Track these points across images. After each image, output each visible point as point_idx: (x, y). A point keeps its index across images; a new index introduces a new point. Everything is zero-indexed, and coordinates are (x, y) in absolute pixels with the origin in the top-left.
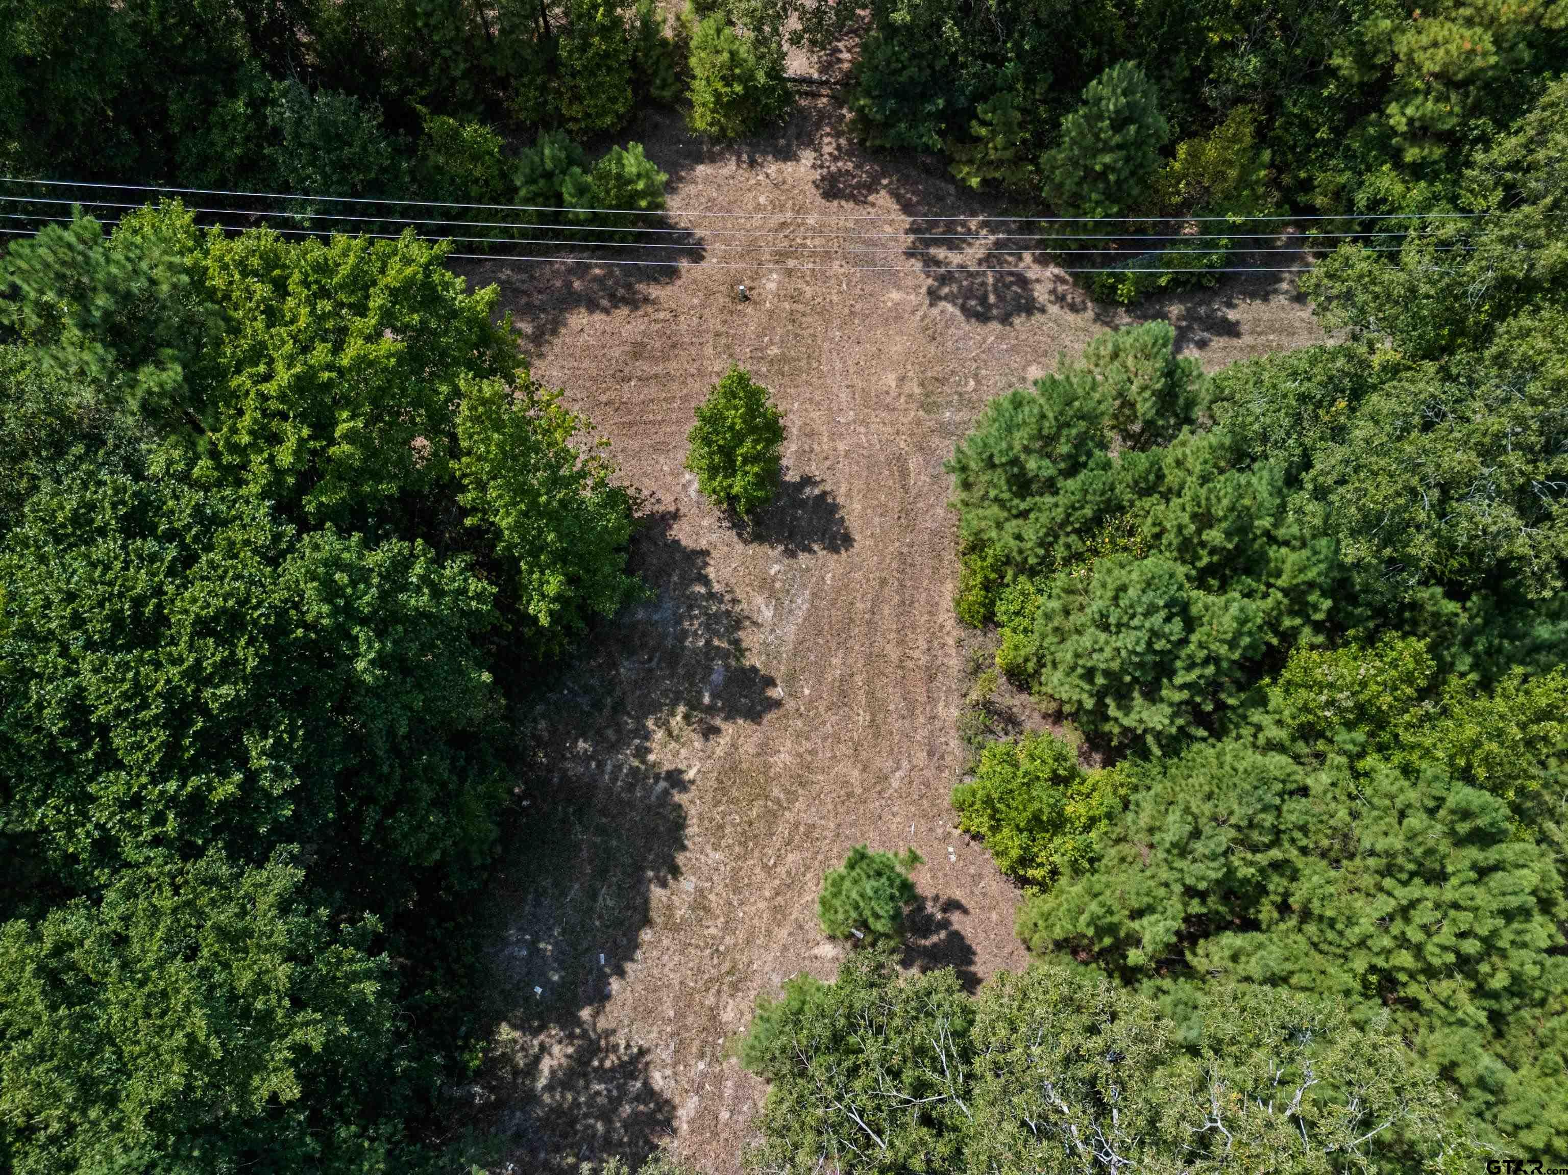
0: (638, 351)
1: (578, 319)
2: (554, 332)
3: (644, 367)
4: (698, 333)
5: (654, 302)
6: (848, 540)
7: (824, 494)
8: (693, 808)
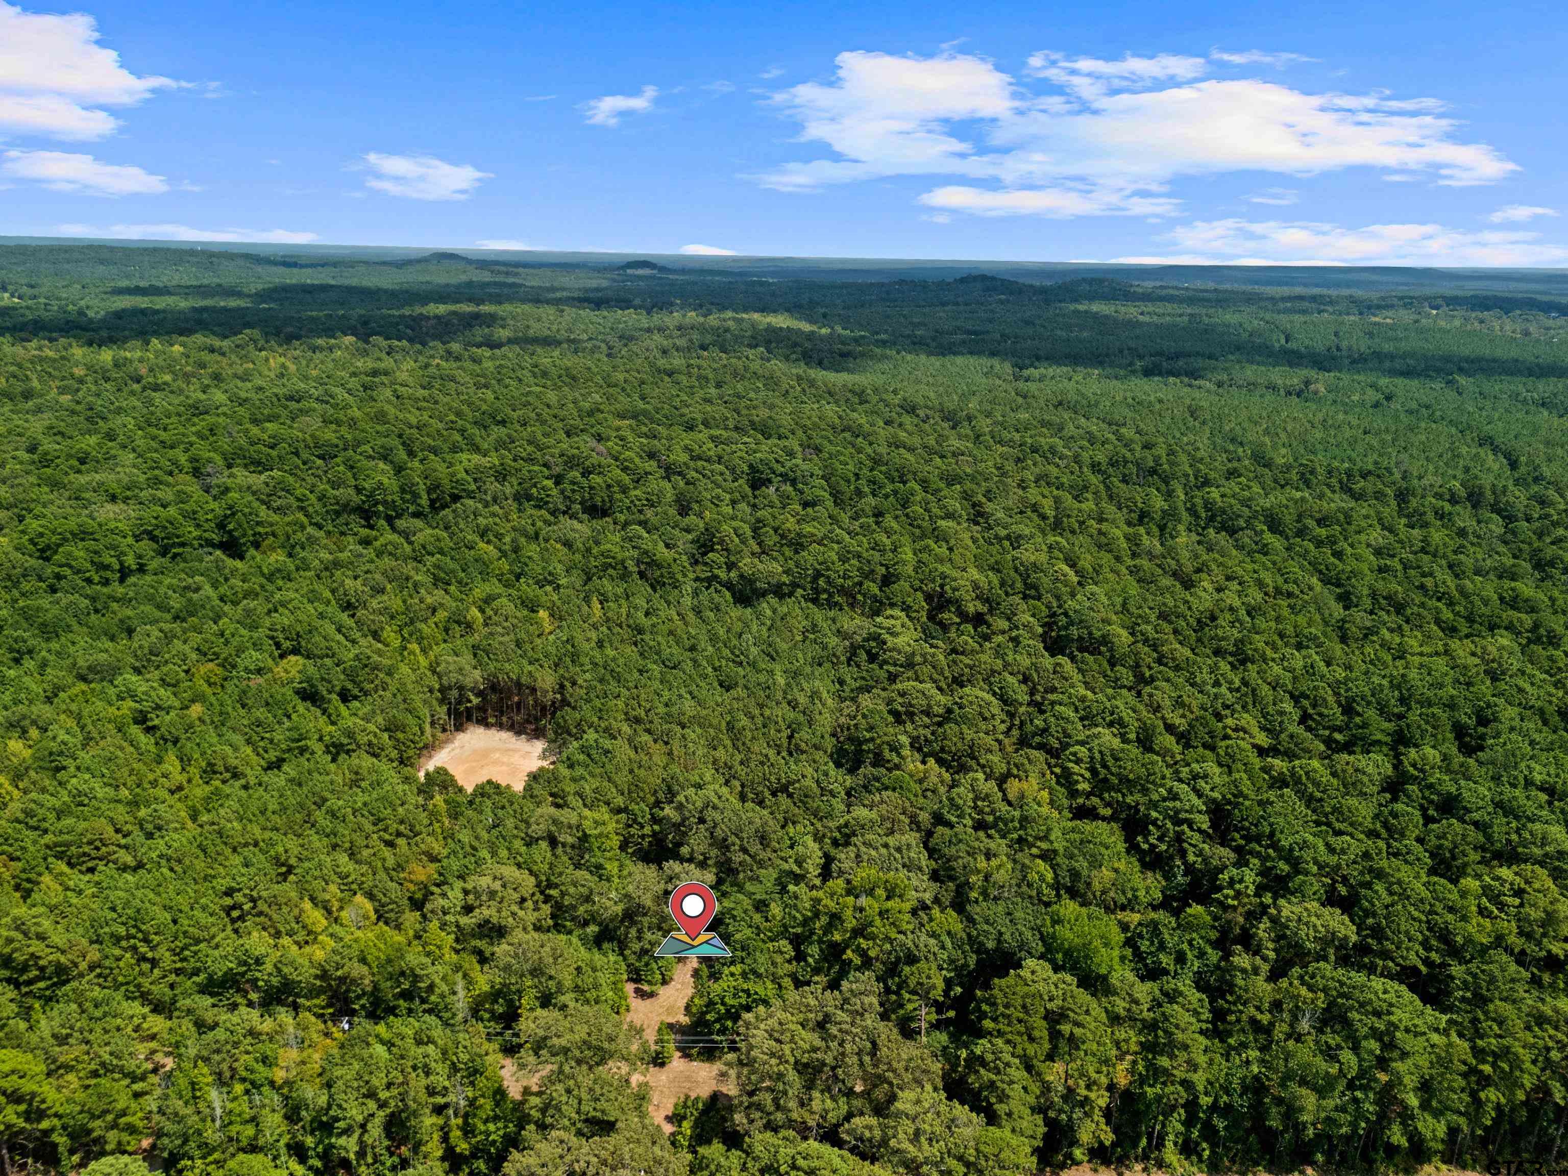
8: (682, 1010)
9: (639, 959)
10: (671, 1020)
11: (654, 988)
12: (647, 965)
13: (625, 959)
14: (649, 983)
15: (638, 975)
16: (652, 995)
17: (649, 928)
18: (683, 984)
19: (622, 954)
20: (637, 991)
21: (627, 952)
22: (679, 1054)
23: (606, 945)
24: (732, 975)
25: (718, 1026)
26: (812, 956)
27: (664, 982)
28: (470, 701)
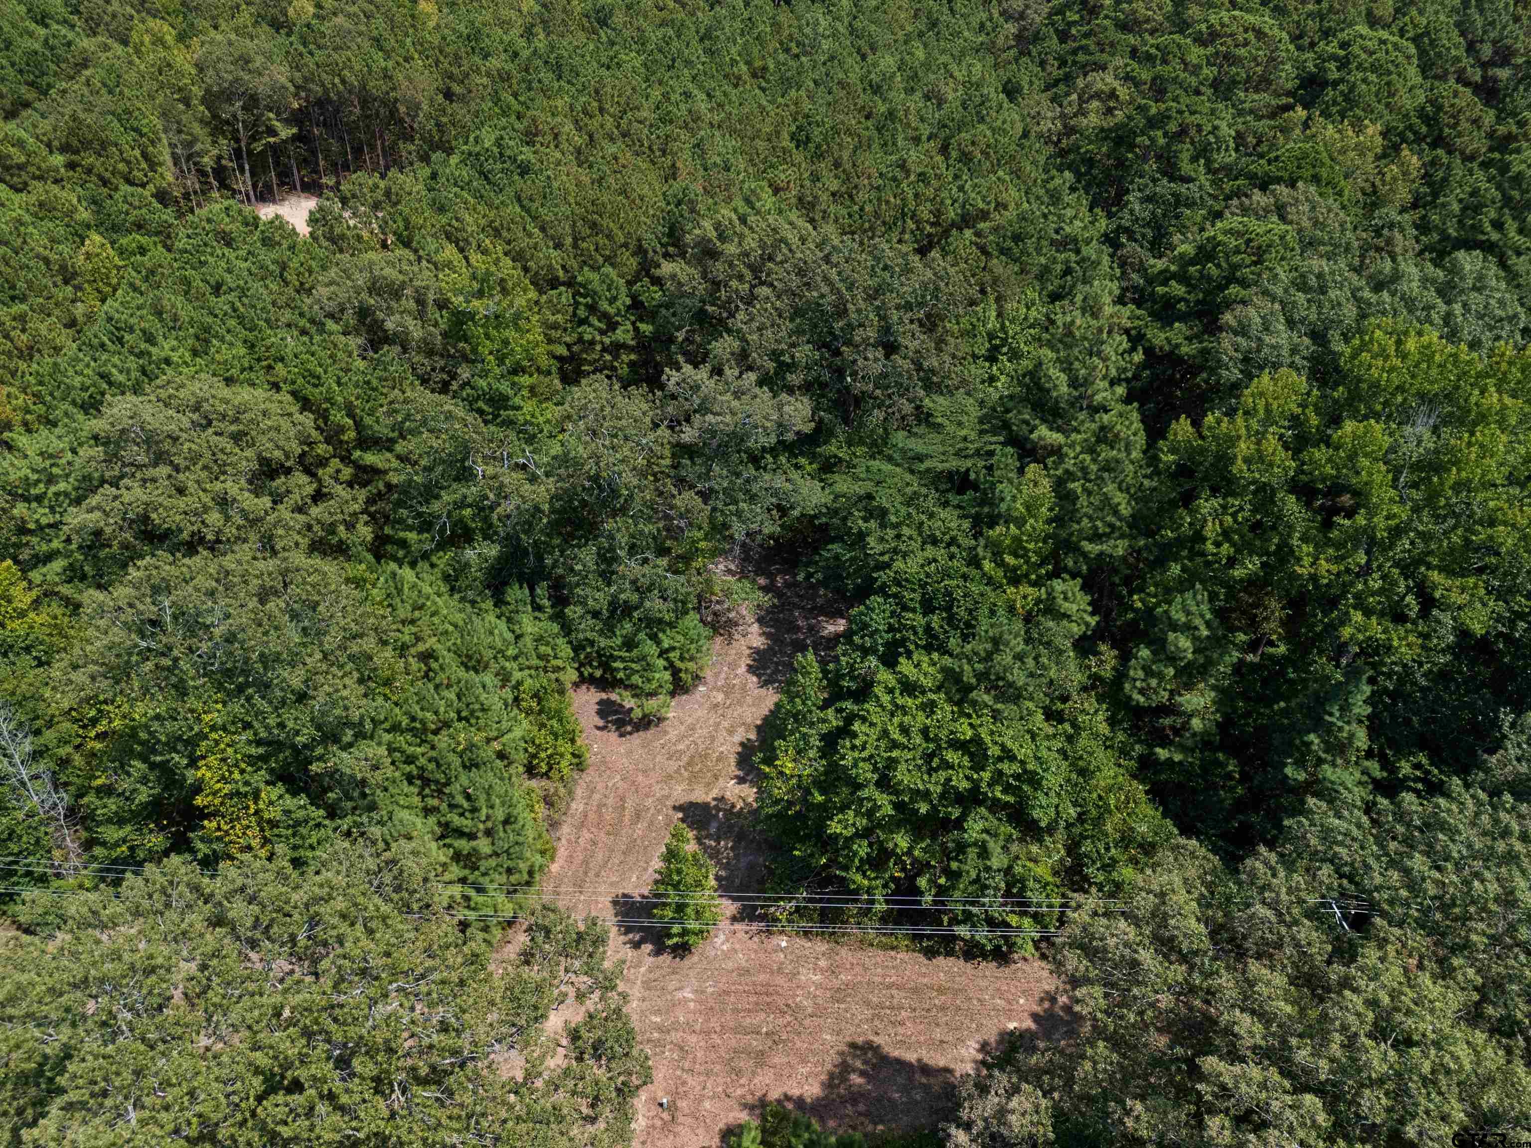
0: (761, 1058)
1: (812, 1090)
2: (831, 1076)
3: (756, 1043)
4: (708, 1074)
5: (745, 1106)
6: (615, 903)
7: (626, 933)
8: (732, 768)
9: (609, 629)
10: (701, 795)
11: (651, 705)
12: (629, 644)
13: (567, 629)
14: (637, 692)
15: (606, 666)
16: (646, 723)
17: (633, 549)
18: (728, 690)
19: (558, 617)
20: (606, 710)
21: (573, 612)
22: (729, 907)
23: (516, 593)
24: (909, 688)
25: (862, 849)
26: (1188, 628)
27: (679, 687)
28: (272, 132)
